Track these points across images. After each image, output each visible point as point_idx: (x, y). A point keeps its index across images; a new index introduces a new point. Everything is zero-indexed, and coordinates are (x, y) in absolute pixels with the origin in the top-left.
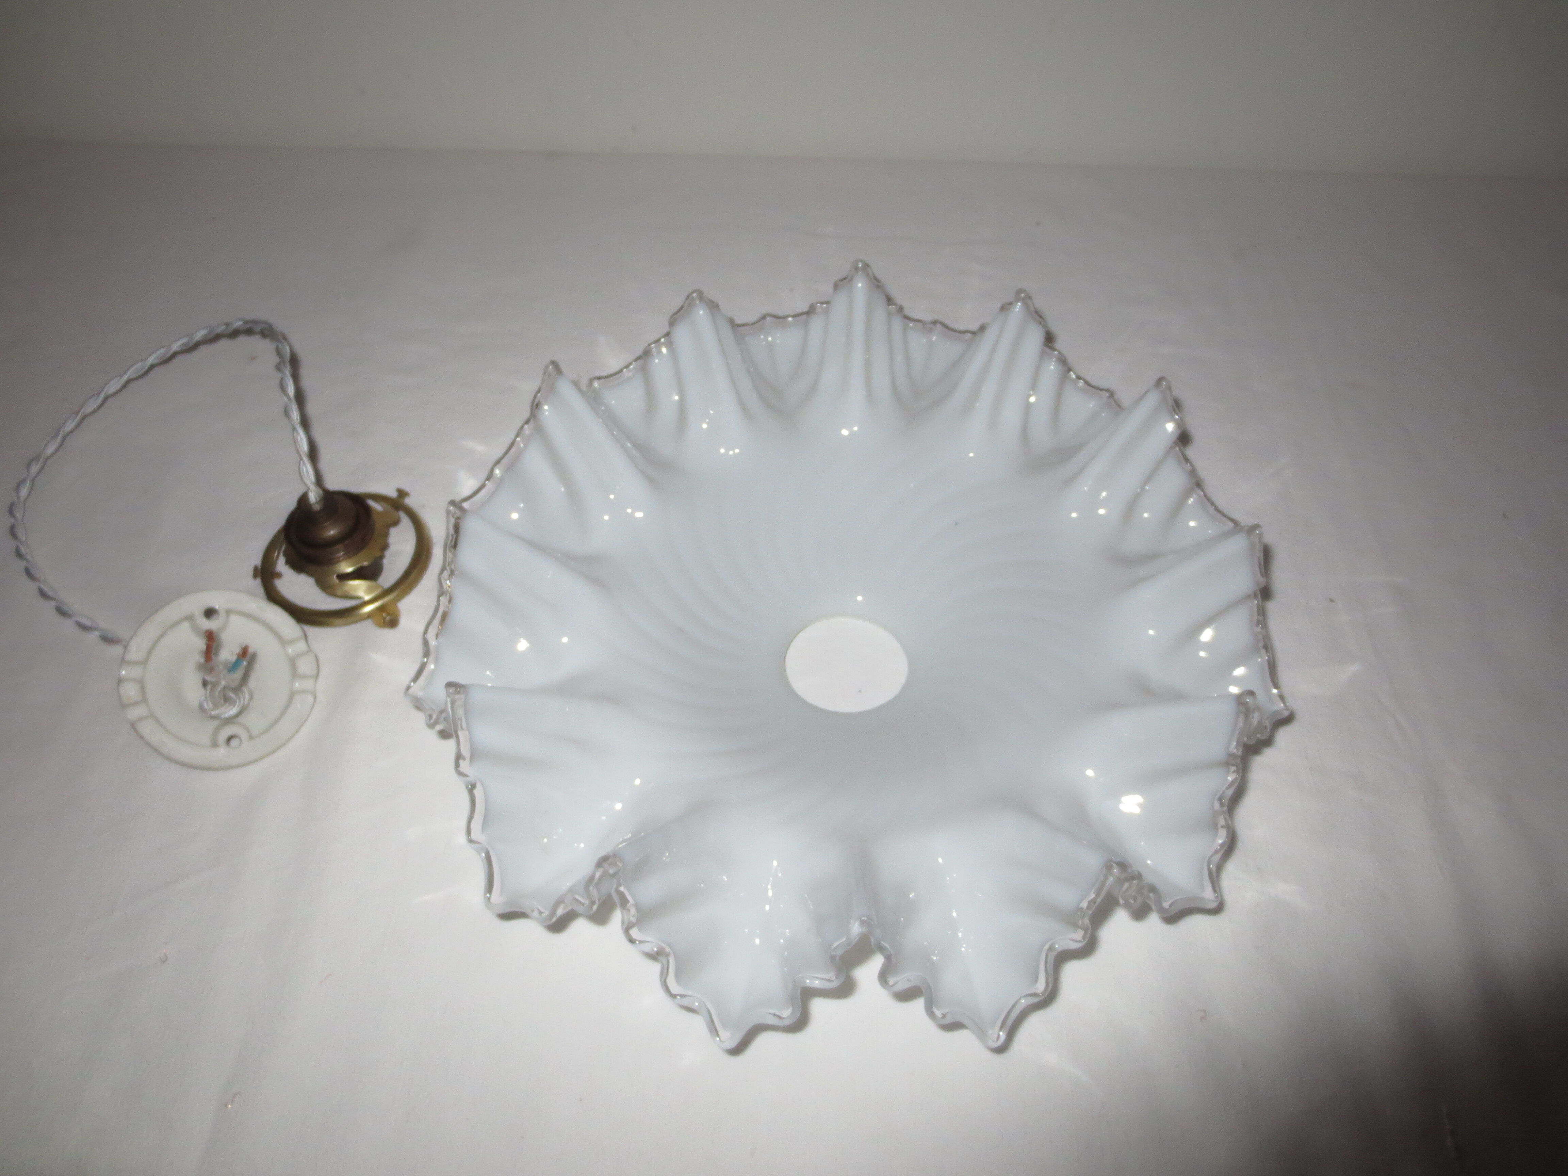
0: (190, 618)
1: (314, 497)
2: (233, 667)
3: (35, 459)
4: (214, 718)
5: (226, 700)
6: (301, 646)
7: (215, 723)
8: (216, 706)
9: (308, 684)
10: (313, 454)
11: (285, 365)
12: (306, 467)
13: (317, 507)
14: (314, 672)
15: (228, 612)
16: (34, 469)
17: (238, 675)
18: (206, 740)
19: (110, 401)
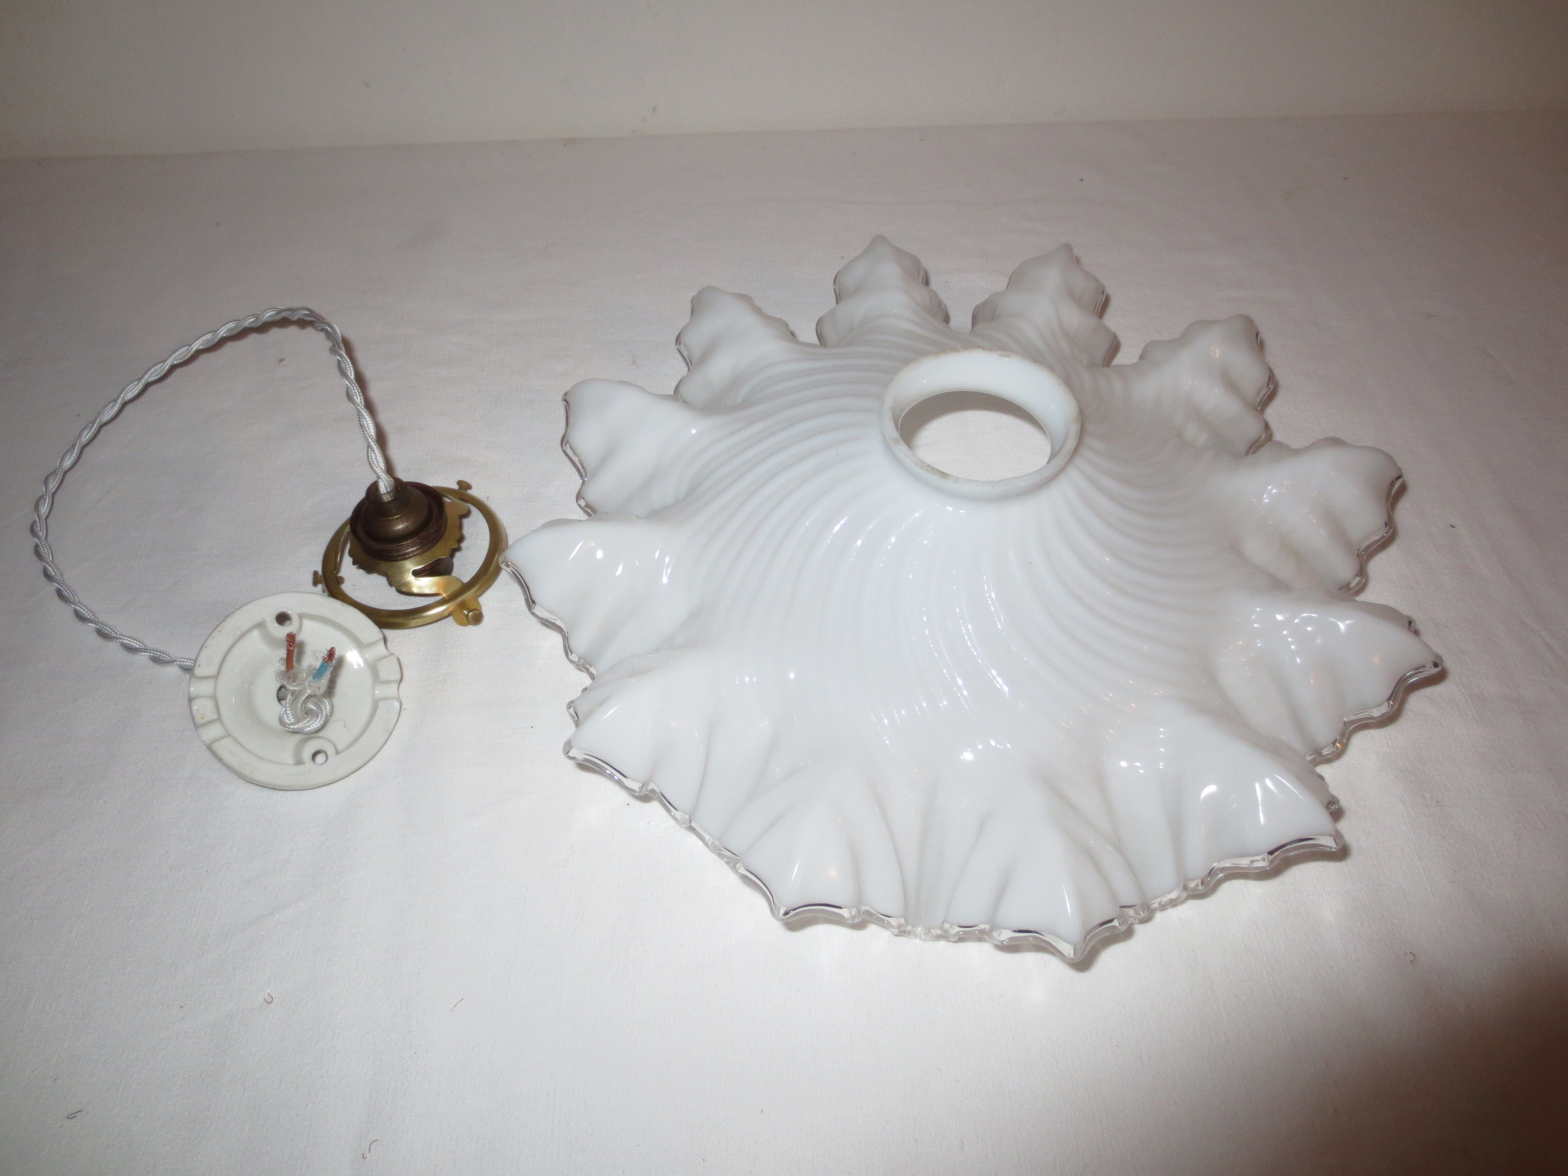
0: (260, 625)
1: (385, 487)
2: (318, 674)
3: (54, 473)
4: (295, 732)
5: (308, 713)
6: (380, 648)
7: (297, 738)
8: (298, 721)
9: (391, 690)
10: (381, 439)
11: (339, 348)
12: (375, 454)
13: (387, 498)
14: (398, 677)
15: (301, 617)
16: (53, 485)
17: (324, 681)
18: (288, 757)
19: (128, 408)
